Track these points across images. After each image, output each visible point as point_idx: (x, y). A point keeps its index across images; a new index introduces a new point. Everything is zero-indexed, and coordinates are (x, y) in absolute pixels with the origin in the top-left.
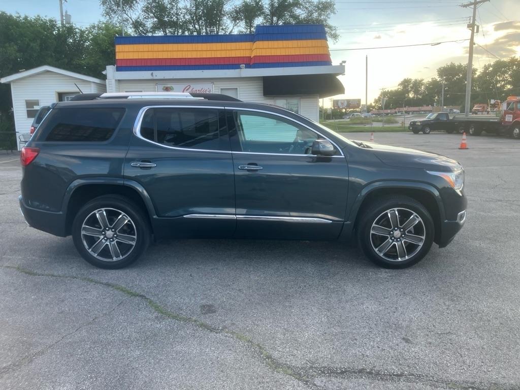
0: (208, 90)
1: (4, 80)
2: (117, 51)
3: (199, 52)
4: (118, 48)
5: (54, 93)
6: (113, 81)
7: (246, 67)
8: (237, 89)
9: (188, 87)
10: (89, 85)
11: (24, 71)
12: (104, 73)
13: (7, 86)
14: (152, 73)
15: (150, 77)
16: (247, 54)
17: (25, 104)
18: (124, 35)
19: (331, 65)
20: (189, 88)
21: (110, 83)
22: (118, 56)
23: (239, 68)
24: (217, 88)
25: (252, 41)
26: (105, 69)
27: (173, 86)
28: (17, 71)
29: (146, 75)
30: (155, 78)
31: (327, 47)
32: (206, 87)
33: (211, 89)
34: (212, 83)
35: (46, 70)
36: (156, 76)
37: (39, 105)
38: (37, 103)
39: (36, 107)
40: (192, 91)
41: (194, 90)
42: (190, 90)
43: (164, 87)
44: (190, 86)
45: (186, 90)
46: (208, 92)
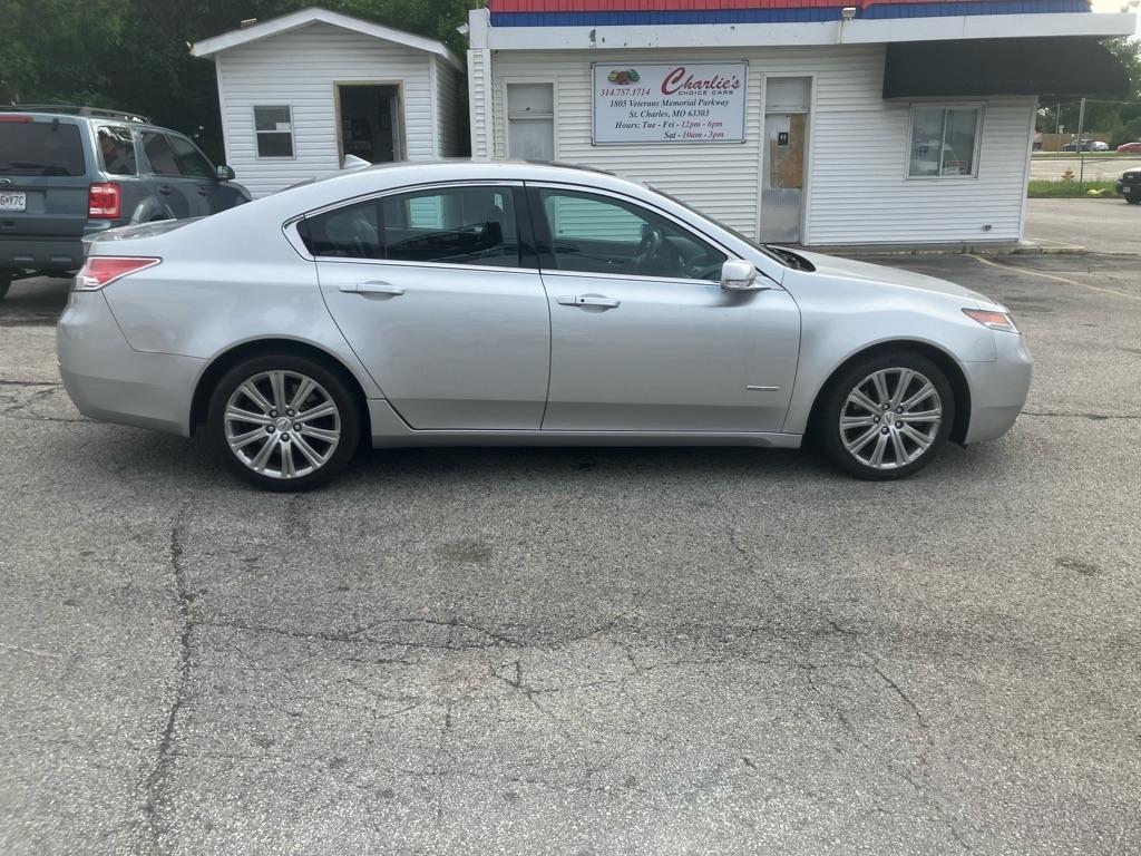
0: (731, 83)
1: (200, 50)
5: (331, 87)
6: (487, 55)
7: (860, 15)
8: (809, 79)
9: (677, 75)
10: (426, 66)
11: (251, 25)
12: (462, 30)
13: (207, 66)
14: (593, 33)
15: (586, 44)
17: (251, 117)
19: (1090, 11)
21: (477, 60)
23: (843, 19)
24: (758, 76)
26: (465, 20)
27: (637, 69)
28: (234, 25)
29: (575, 37)
30: (600, 45)
32: (726, 72)
33: (740, 77)
34: (746, 62)
35: (316, 20)
36: (603, 40)
37: (288, 121)
38: (283, 114)
39: (281, 128)
40: (688, 85)
41: (693, 81)
42: (683, 81)
43: (613, 73)
44: (683, 69)
45: (673, 82)
46: (731, 88)
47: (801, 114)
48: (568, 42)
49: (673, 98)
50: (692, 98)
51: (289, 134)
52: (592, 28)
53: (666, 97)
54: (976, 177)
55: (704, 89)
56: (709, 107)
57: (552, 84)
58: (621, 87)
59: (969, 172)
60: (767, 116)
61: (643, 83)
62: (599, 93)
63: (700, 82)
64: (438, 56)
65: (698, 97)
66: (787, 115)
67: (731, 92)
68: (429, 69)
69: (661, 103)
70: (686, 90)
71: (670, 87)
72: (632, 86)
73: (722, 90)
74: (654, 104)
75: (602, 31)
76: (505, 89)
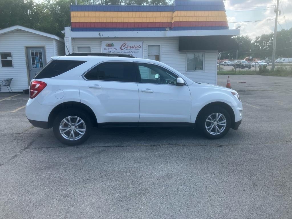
2: (71, 16)
3: (133, 18)
4: (73, 14)
5: (24, 48)
6: (70, 39)
7: (171, 29)
8: (160, 46)
10: (52, 42)
12: (63, 32)
14: (100, 33)
15: (98, 36)
16: (168, 20)
18: (76, 4)
19: (228, 29)
20: (125, 45)
21: (68, 40)
22: (73, 20)
23: (166, 30)
24: (146, 45)
25: (172, 11)
26: (63, 29)
27: (113, 43)
29: (95, 34)
30: (102, 37)
31: (225, 16)
32: (138, 44)
33: (141, 45)
34: (143, 41)
35: (18, 29)
36: (103, 35)
37: (11, 57)
38: (9, 55)
39: (9, 59)
40: (127, 47)
41: (129, 46)
42: (126, 46)
43: (107, 44)
44: (126, 43)
45: (123, 47)
46: (139, 48)
47: (158, 55)
48: (93, 36)
49: (123, 51)
50: (129, 51)
51: (11, 61)
52: (99, 32)
53: (122, 51)
54: (204, 71)
55: (132, 48)
56: (133, 53)
57: (90, 47)
58: (109, 48)
59: (202, 70)
60: (149, 56)
61: (115, 47)
62: (103, 49)
63: (131, 47)
64: (55, 39)
65: (130, 51)
66: (155, 55)
67: (139, 49)
68: (53, 43)
69: (120, 52)
70: (127, 49)
71: (122, 48)
72: (112, 48)
73: (137, 49)
74: (118, 52)
75: (102, 33)
76: (77, 48)
